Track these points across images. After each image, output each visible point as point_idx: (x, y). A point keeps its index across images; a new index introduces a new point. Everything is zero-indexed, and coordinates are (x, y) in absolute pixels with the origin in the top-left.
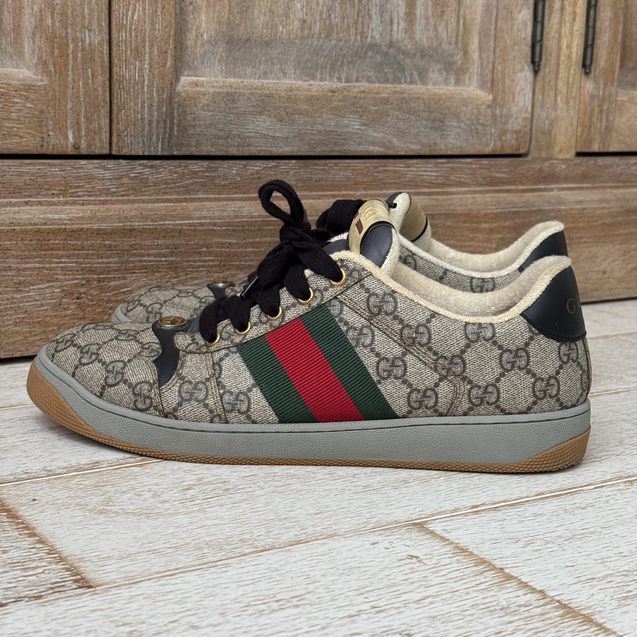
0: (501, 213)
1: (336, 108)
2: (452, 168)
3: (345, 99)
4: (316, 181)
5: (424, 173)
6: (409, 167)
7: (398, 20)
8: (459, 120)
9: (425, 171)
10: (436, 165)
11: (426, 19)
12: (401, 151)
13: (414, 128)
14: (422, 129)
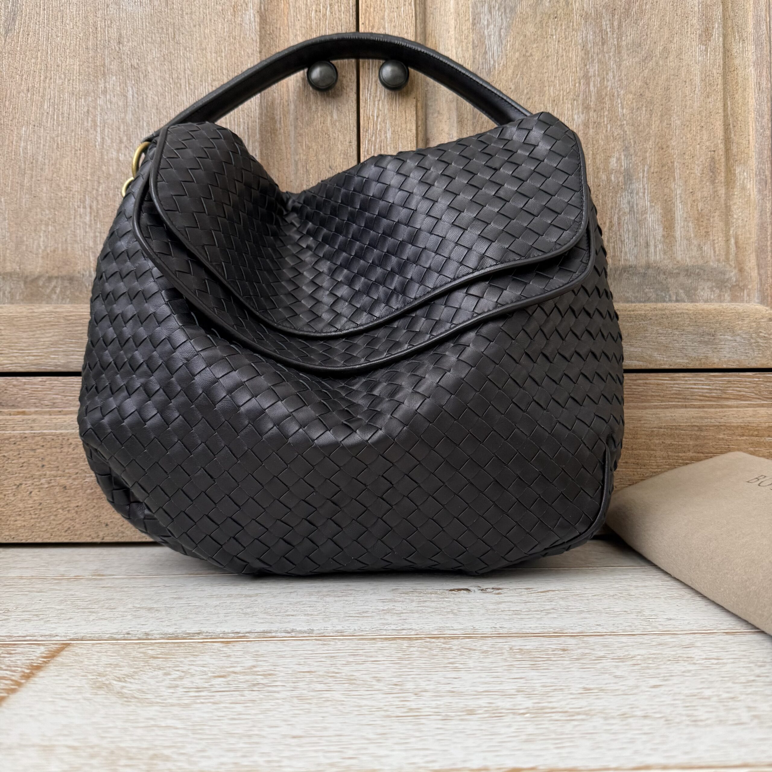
6: (674, 380)
7: (655, 243)
9: (695, 384)
11: (689, 240)
12: (664, 364)
14: (689, 343)
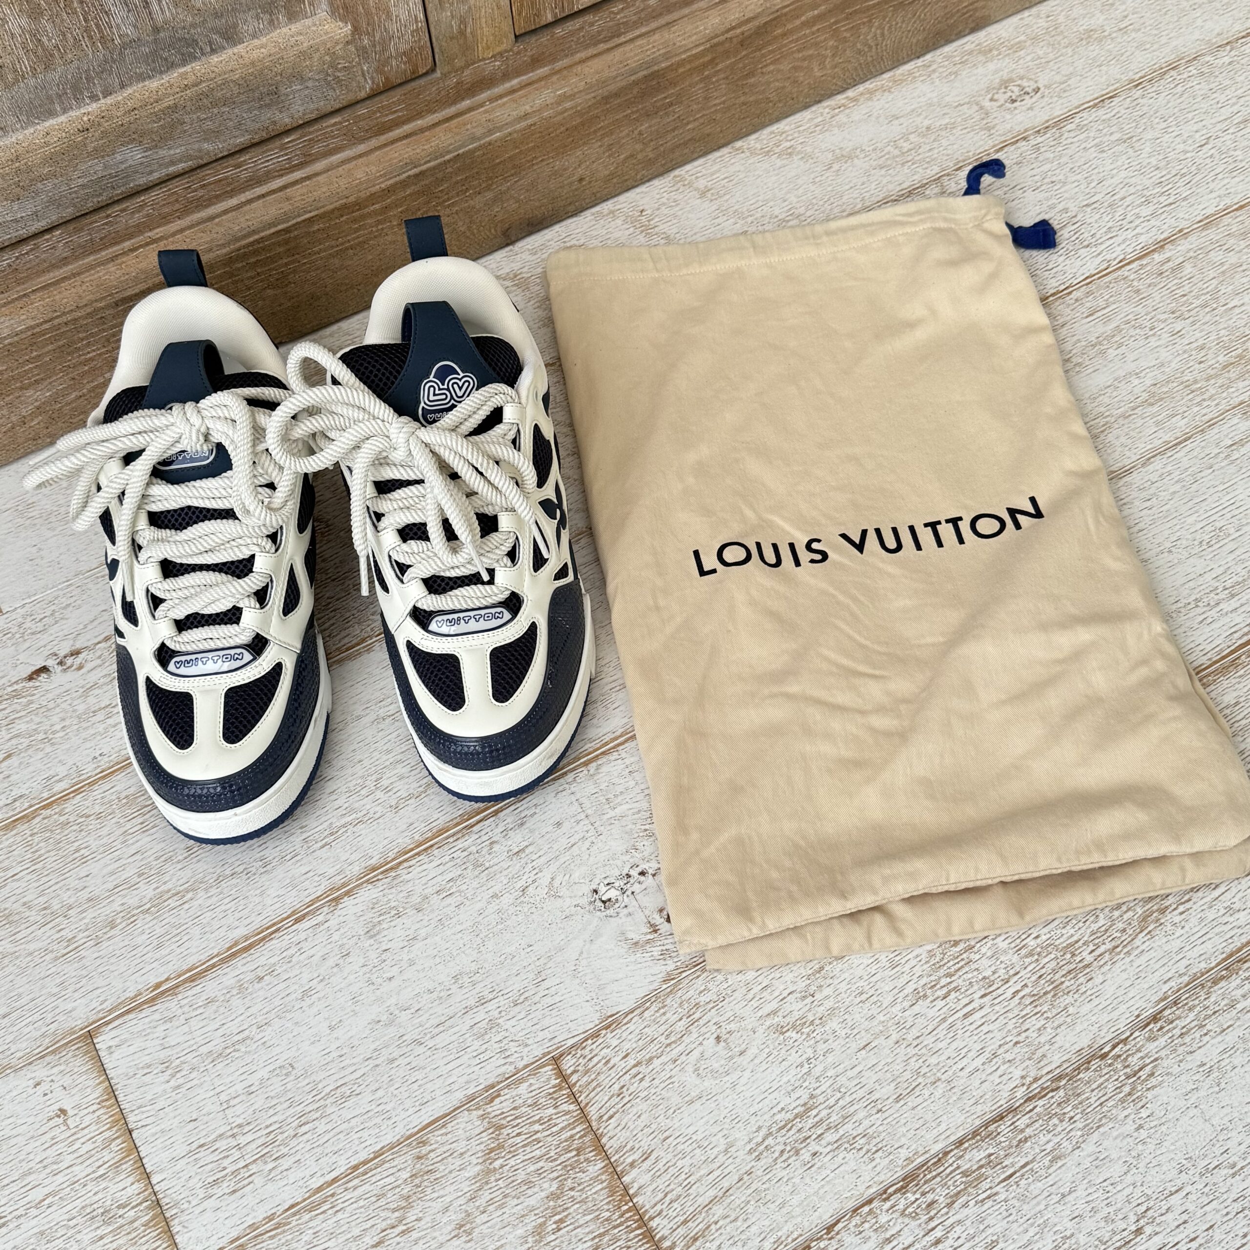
0: (396, 183)
1: (95, 149)
2: (310, 140)
3: (105, 134)
4: (101, 239)
5: (266, 164)
8: (302, 79)
10: (283, 148)
13: (231, 120)
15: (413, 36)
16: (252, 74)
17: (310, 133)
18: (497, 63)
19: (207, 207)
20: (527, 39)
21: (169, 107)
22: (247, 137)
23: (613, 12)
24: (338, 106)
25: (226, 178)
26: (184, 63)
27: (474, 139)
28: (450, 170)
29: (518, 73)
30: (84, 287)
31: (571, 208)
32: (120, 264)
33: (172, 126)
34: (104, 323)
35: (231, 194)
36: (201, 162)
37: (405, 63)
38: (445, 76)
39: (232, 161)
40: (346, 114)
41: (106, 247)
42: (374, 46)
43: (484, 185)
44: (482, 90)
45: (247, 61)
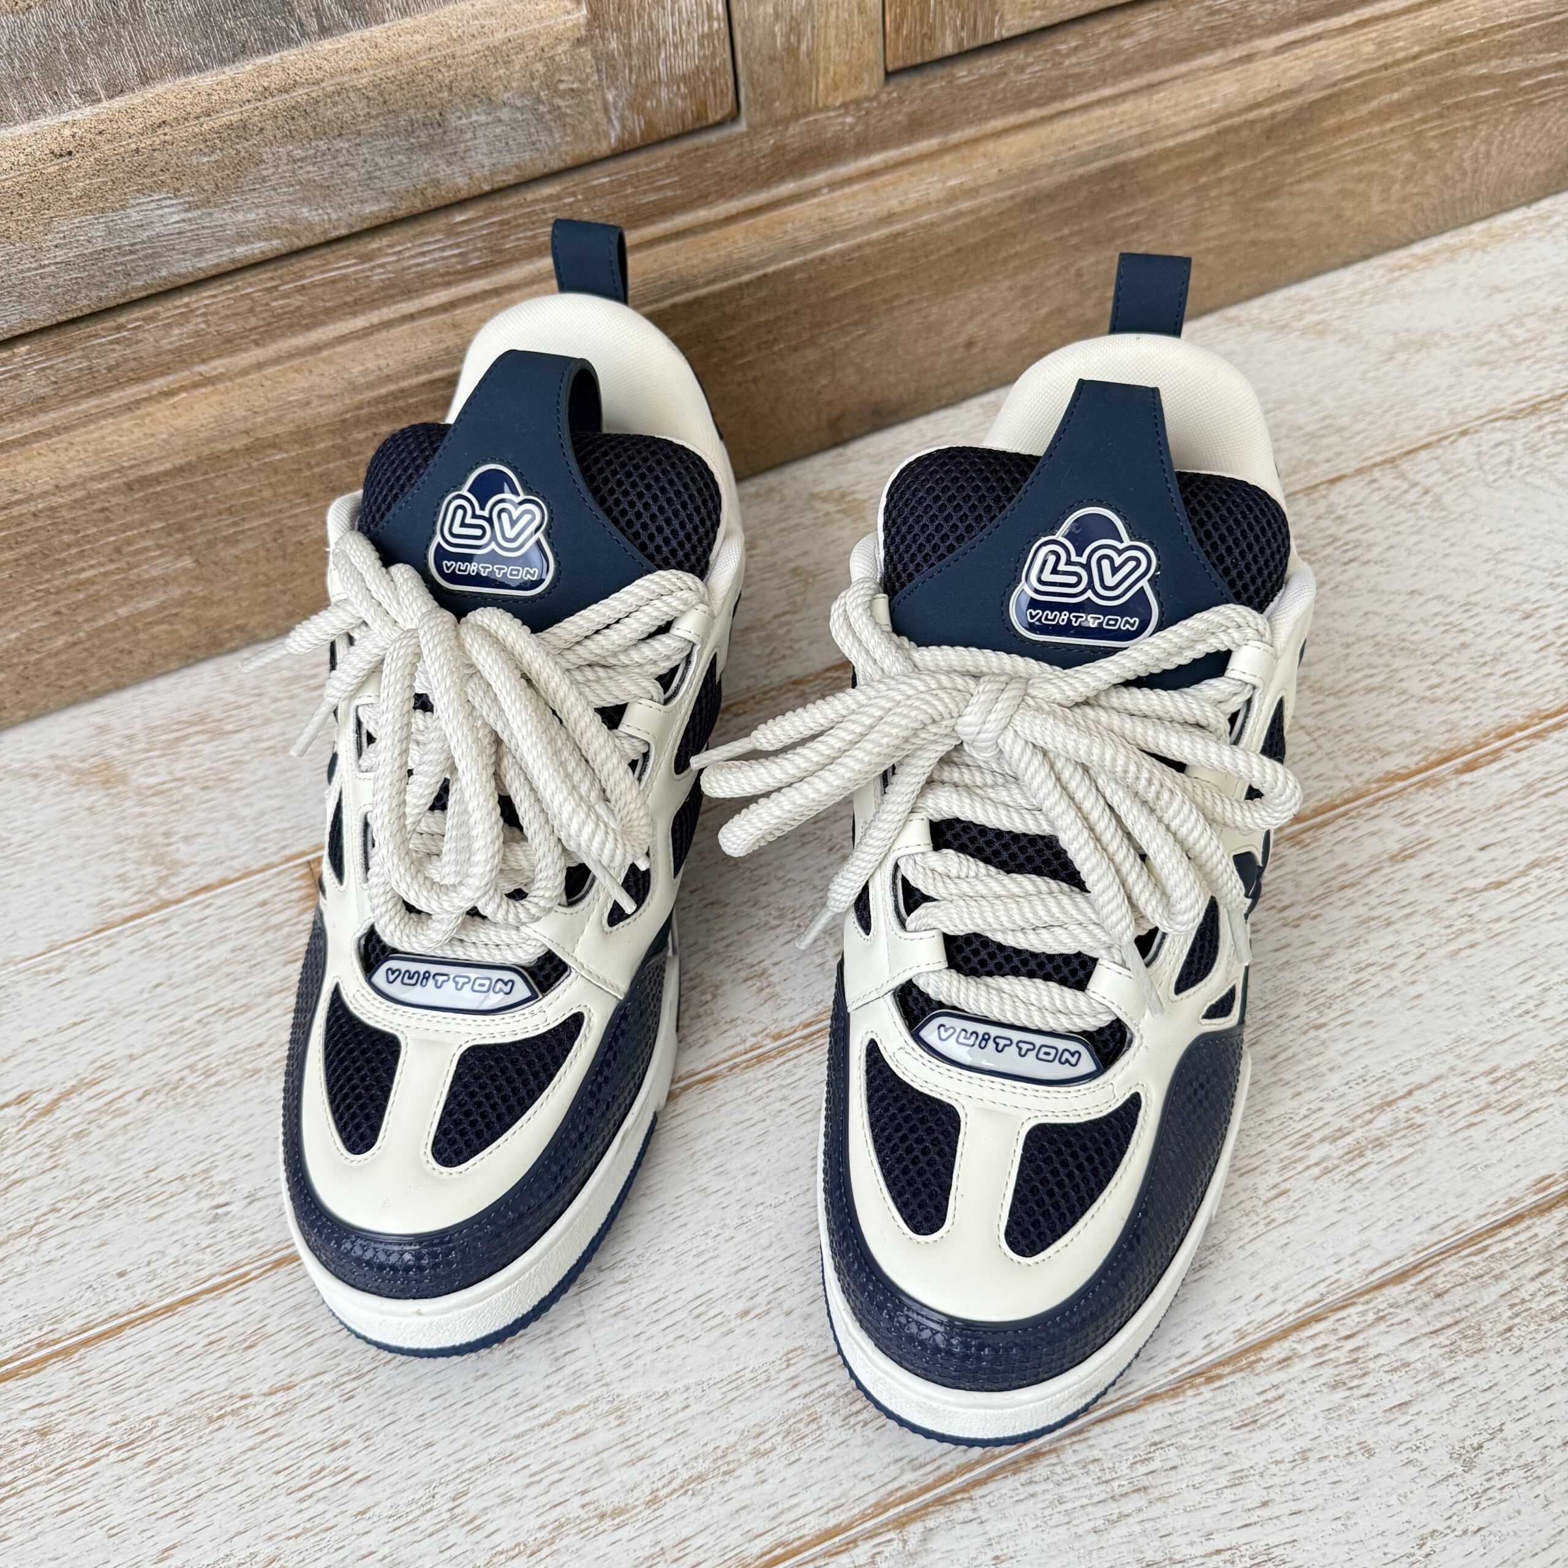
1: (86, 194)
2: (502, 223)
3: (104, 165)
4: (110, 369)
5: (421, 260)
10: (451, 231)
13: (354, 167)
15: (701, 46)
16: (392, 80)
17: (504, 210)
18: (849, 120)
19: (308, 328)
20: (905, 80)
21: (230, 127)
22: (386, 204)
23: (1058, 52)
24: (555, 164)
25: (345, 277)
26: (267, 47)
27: (796, 249)
28: (747, 301)
29: (884, 142)
30: (72, 453)
31: (948, 392)
32: (142, 418)
33: (238, 167)
34: (108, 520)
35: (354, 308)
36: (299, 244)
37: (684, 98)
38: (754, 130)
39: (356, 247)
40: (569, 182)
41: (119, 385)
42: (628, 55)
43: (806, 335)
44: (817, 167)
45: (386, 54)
